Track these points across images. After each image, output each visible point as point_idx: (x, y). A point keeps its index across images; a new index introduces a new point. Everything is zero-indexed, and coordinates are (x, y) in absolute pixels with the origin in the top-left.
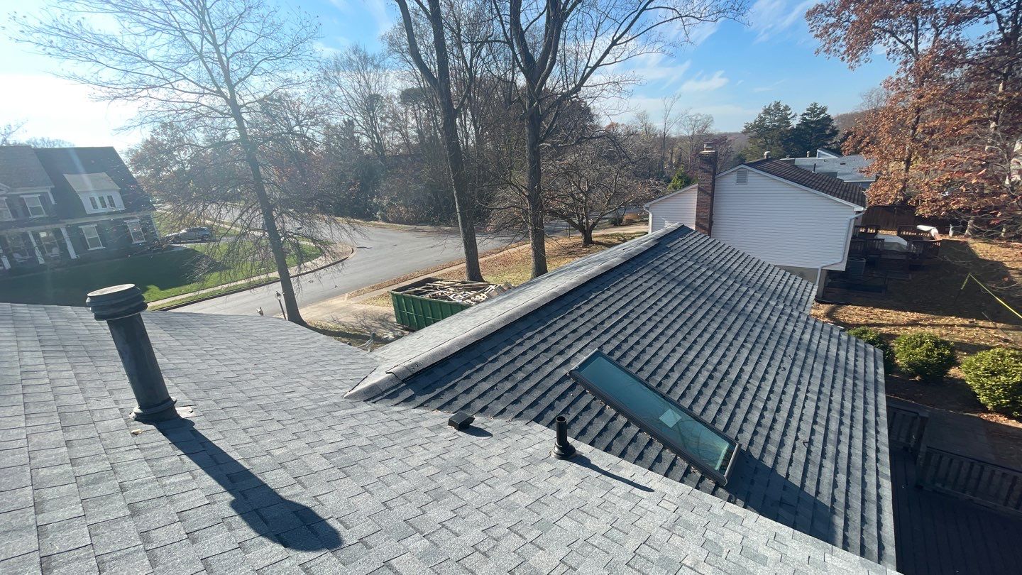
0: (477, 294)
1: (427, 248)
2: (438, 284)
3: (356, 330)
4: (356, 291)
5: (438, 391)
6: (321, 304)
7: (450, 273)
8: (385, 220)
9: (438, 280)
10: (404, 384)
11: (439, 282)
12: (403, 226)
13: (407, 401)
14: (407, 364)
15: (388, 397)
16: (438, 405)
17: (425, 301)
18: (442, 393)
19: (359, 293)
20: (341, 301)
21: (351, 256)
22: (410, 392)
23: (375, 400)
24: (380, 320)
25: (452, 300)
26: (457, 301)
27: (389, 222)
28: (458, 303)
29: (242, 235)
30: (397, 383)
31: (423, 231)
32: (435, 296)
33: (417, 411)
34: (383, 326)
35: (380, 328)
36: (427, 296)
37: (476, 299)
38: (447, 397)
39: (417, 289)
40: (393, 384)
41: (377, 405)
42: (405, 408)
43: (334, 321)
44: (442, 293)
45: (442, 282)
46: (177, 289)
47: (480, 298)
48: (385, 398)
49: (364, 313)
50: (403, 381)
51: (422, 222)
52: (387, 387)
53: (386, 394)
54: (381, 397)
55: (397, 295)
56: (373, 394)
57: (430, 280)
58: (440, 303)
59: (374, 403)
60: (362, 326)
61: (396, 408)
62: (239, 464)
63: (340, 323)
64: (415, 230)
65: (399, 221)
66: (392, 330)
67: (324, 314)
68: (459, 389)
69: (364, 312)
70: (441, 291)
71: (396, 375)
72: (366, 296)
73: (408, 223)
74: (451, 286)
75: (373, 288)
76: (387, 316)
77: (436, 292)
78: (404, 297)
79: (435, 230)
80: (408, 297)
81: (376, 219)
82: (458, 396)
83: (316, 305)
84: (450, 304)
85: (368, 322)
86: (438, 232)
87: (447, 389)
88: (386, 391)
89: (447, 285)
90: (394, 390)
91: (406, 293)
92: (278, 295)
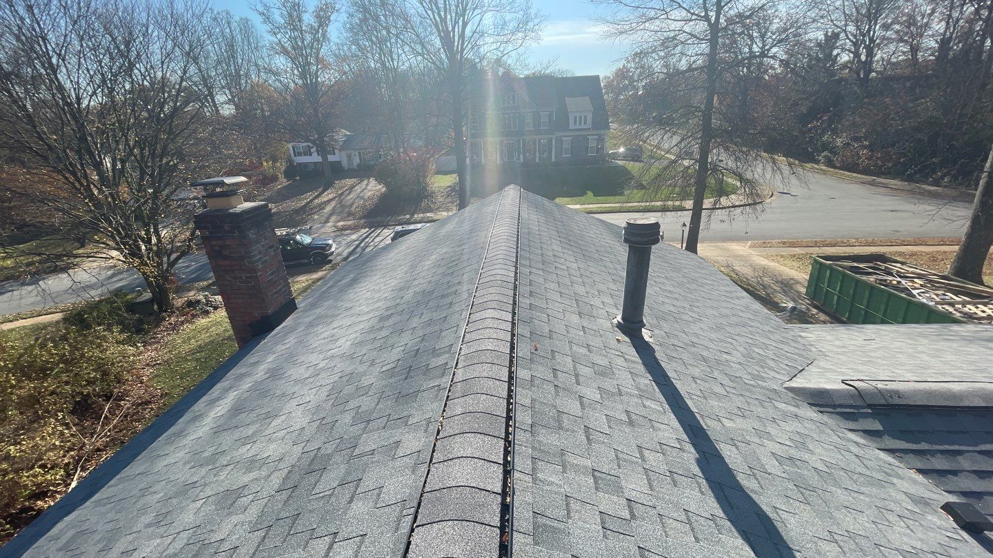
0: (969, 303)
1: (885, 211)
2: (896, 267)
3: (749, 285)
4: (763, 242)
5: (924, 446)
6: (718, 244)
7: (912, 254)
8: (830, 163)
9: (896, 262)
10: (870, 411)
11: (899, 265)
12: (855, 175)
13: (869, 433)
14: (880, 386)
15: (842, 414)
16: (920, 466)
17: (865, 283)
18: (933, 453)
19: (764, 245)
20: (742, 248)
21: (768, 201)
22: (877, 426)
23: (822, 409)
24: (782, 283)
25: (914, 296)
26: (924, 301)
27: (835, 167)
28: (924, 305)
29: (674, 162)
30: (858, 403)
31: (885, 186)
32: (883, 282)
33: (882, 455)
34: (784, 291)
35: (780, 293)
36: (872, 279)
37: (966, 310)
38: (940, 463)
39: (856, 265)
40: (851, 402)
41: (825, 418)
42: (866, 444)
43: (728, 266)
44: (899, 282)
45: (904, 267)
46: (604, 198)
47: (974, 309)
48: (837, 413)
49: (765, 270)
50: (869, 406)
51: (889, 173)
52: (842, 402)
53: (839, 410)
54: (831, 410)
55: (821, 264)
56: (820, 400)
57: (882, 258)
58: (891, 294)
59: (821, 412)
60: (758, 283)
61: (851, 436)
62: (695, 417)
63: (733, 271)
64: (872, 184)
65: (851, 167)
66: (794, 300)
67: (720, 256)
68: (965, 463)
69: (764, 268)
70: (899, 279)
71: (860, 393)
72: (773, 251)
73: (866, 172)
74: (920, 277)
75: (784, 243)
76: (792, 282)
77: (890, 278)
78: (832, 270)
79: (908, 188)
80: (839, 271)
81: (817, 162)
82: (961, 471)
83: (713, 244)
84: (910, 302)
85: (767, 280)
86: (912, 192)
87: (942, 452)
88: (841, 406)
89: (912, 273)
90: (853, 410)
91: (837, 265)
92: (684, 225)
